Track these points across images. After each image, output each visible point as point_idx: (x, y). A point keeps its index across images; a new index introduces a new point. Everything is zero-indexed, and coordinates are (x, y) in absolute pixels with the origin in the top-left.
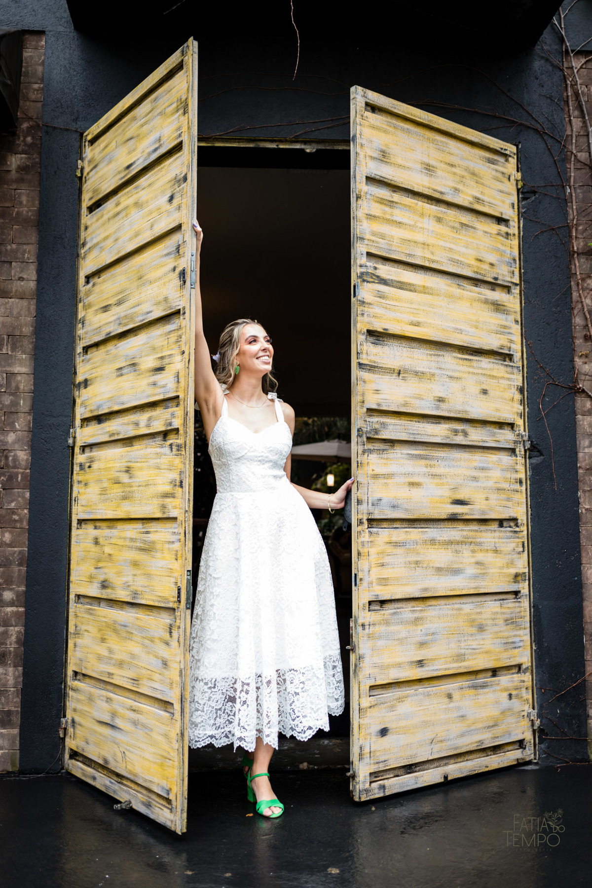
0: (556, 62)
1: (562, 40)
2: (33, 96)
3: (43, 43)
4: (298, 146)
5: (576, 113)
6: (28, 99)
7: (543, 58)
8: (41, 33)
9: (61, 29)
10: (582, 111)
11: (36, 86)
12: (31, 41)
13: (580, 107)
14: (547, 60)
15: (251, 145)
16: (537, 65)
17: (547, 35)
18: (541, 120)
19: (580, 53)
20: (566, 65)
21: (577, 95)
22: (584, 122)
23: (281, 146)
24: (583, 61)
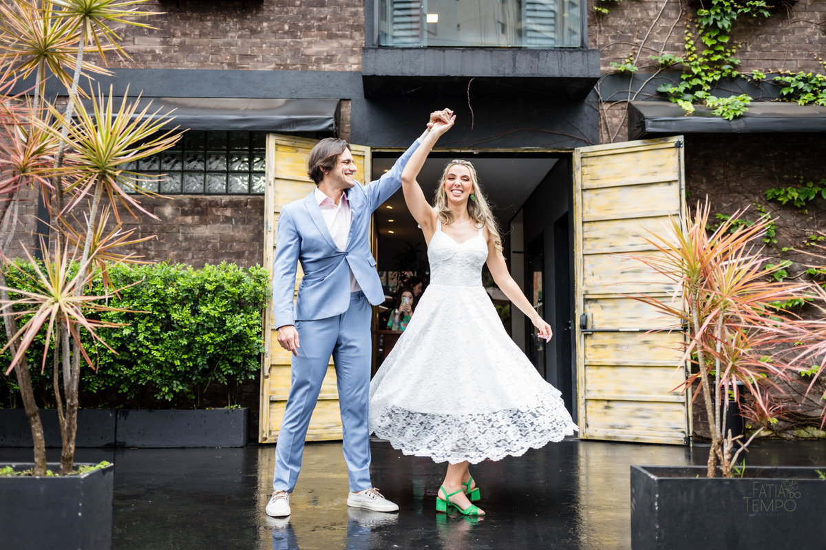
0: (595, 107)
1: (598, 97)
2: (346, 130)
3: (350, 105)
4: (470, 151)
5: (605, 132)
6: (343, 132)
7: (588, 105)
8: (350, 100)
9: (358, 98)
10: (608, 131)
11: (347, 125)
12: (344, 104)
13: (607, 129)
14: (591, 106)
15: (448, 151)
16: (586, 109)
17: (591, 95)
18: (587, 136)
19: (608, 102)
20: (600, 108)
21: (605, 123)
22: (609, 136)
23: (462, 151)
24: (609, 105)
